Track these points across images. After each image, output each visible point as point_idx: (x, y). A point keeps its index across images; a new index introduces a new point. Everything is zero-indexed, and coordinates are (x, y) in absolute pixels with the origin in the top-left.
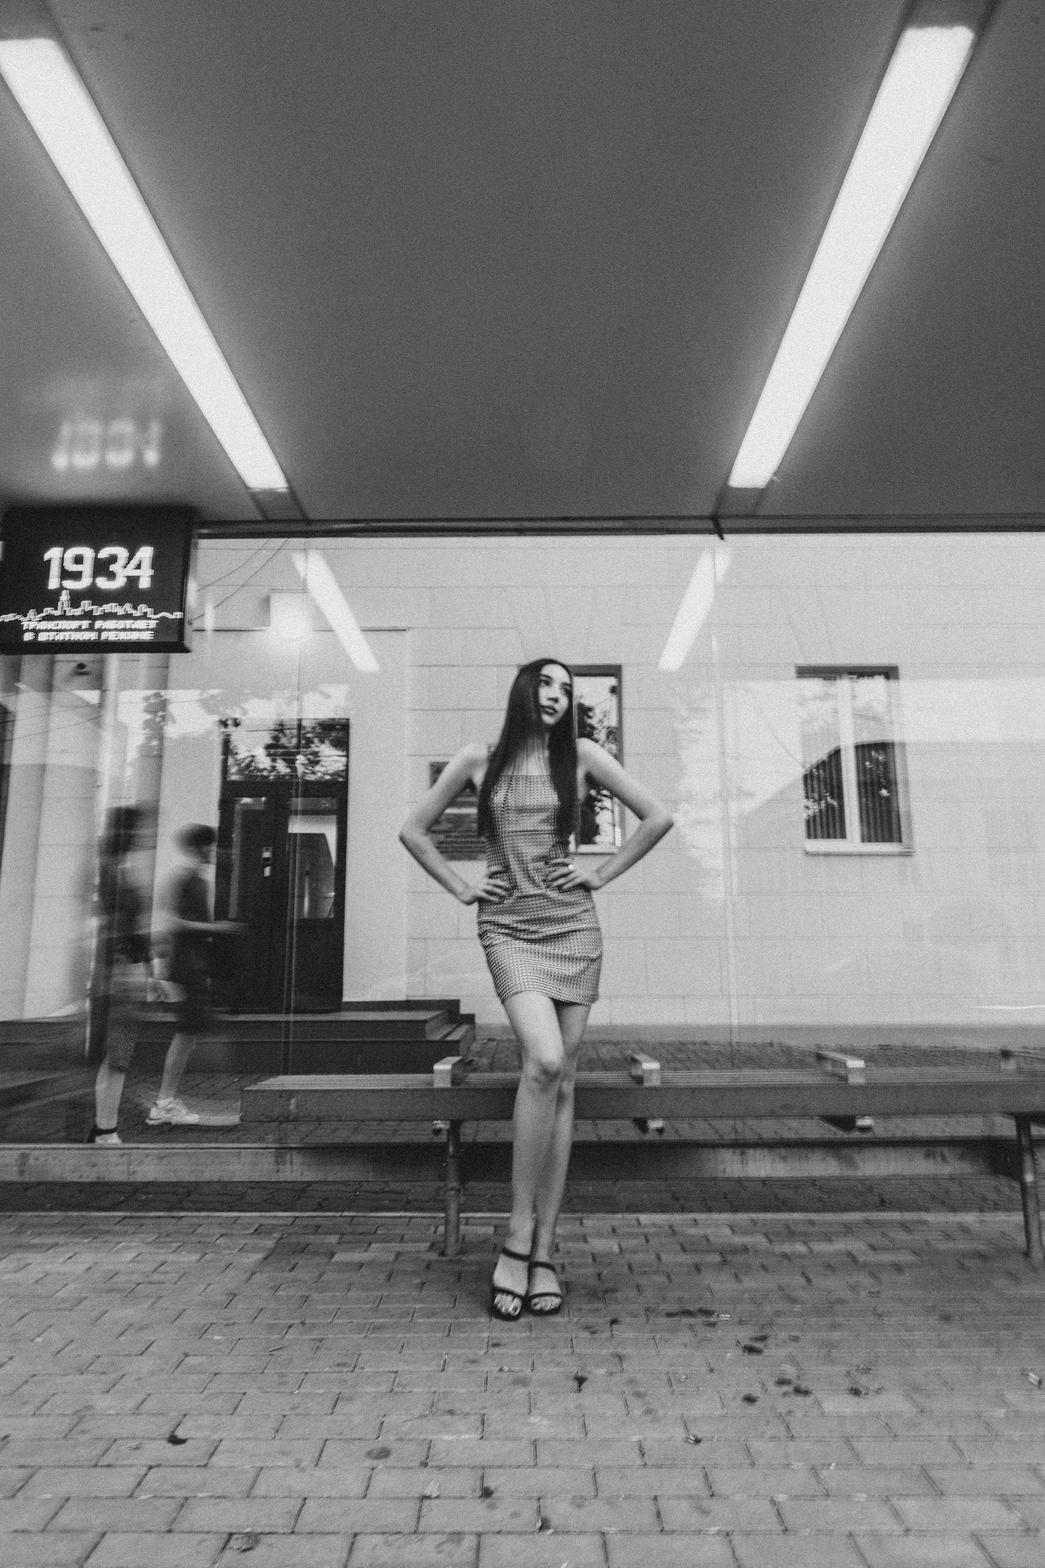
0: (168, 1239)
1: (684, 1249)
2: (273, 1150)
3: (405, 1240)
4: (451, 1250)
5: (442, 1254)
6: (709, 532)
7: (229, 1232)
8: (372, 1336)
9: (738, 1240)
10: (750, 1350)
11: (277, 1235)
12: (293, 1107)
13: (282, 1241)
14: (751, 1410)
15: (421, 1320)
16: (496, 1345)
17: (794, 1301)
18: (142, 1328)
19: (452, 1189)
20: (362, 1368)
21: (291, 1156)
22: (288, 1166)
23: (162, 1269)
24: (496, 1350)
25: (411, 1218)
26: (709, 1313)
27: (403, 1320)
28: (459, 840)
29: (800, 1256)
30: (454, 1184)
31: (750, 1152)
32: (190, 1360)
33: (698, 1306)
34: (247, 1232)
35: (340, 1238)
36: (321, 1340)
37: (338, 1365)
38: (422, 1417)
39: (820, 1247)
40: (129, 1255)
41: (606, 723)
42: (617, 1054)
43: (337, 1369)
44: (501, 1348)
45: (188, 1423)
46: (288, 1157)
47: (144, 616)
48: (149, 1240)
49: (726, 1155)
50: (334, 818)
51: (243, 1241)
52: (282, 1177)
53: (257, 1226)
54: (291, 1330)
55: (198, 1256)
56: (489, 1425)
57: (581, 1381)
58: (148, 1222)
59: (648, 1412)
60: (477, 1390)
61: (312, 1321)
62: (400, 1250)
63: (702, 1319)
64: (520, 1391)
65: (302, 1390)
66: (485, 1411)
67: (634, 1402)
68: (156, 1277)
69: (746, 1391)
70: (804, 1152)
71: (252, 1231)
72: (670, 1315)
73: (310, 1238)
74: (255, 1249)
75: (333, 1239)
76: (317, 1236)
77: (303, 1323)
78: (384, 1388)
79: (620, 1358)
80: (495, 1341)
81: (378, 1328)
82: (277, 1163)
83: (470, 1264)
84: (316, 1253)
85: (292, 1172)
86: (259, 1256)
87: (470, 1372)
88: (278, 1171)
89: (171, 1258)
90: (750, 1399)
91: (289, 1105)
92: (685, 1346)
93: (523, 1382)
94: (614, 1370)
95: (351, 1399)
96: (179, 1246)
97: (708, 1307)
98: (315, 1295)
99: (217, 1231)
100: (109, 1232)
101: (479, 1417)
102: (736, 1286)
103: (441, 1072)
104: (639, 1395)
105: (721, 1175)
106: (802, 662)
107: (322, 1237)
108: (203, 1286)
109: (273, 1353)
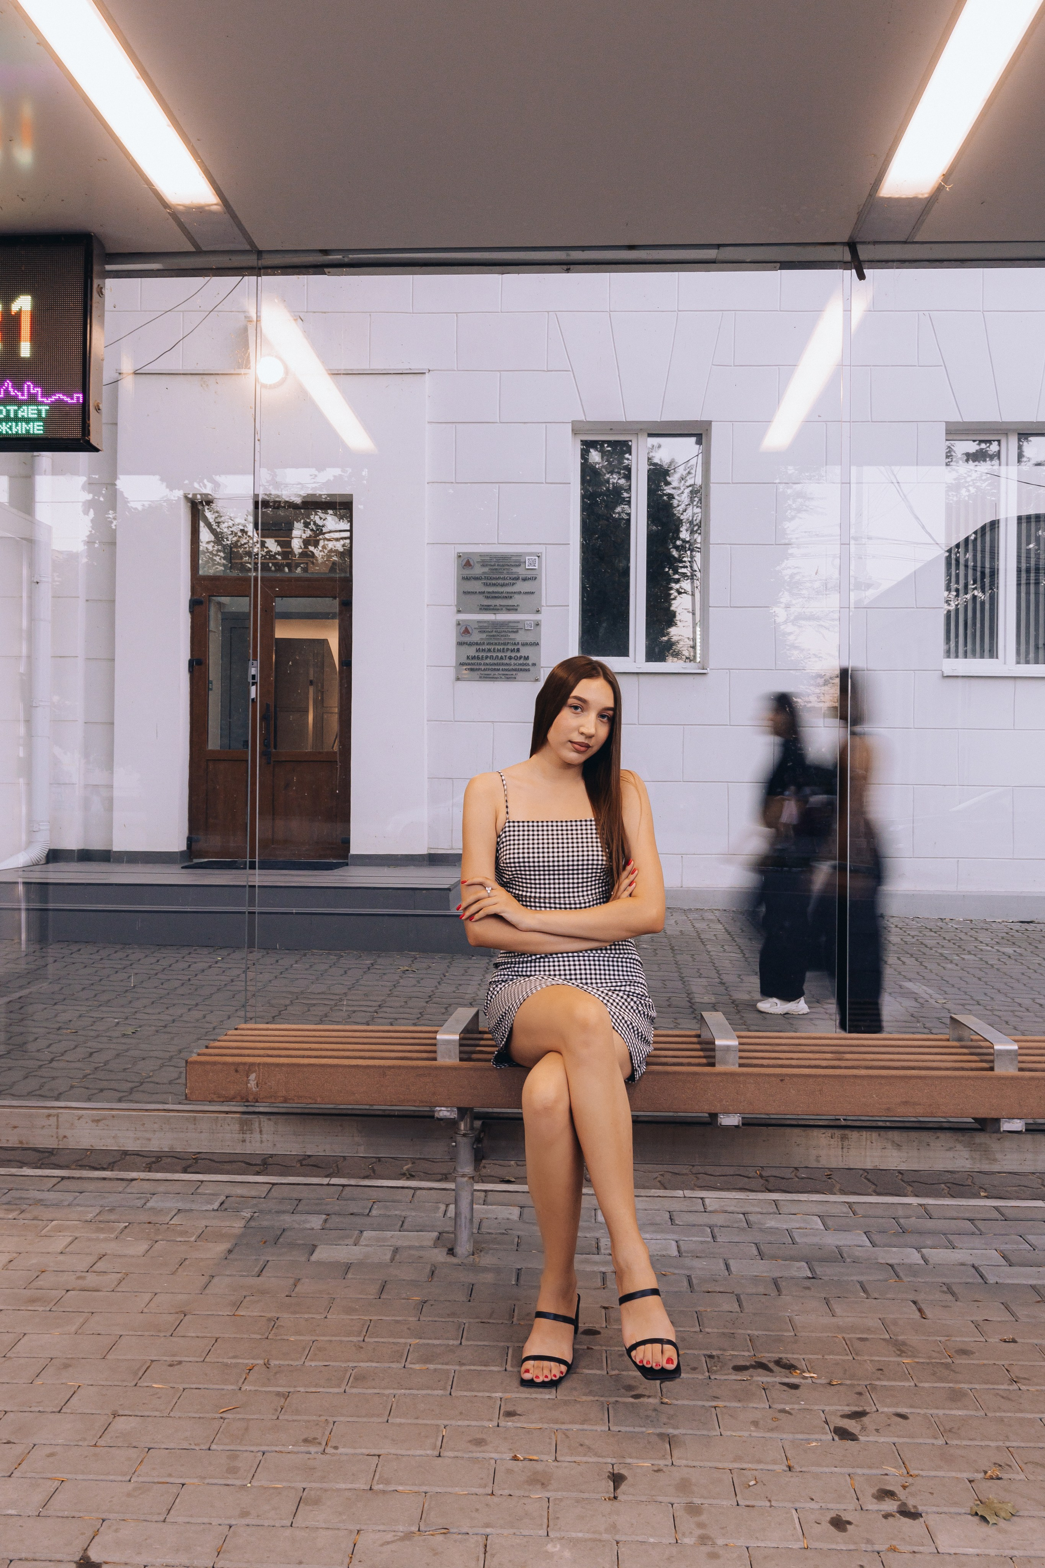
0: (112, 1217)
1: (761, 1255)
2: (238, 1115)
3: (405, 1226)
4: (464, 1247)
5: (451, 1252)
6: (844, 265)
7: (187, 1206)
8: (354, 1391)
9: (832, 1240)
10: (843, 1434)
11: (247, 1214)
12: (252, 1084)
13: (253, 1224)
14: (839, 1541)
15: (417, 1367)
16: (510, 1414)
17: (901, 1348)
18: (66, 1366)
19: (463, 1176)
20: (336, 1448)
21: (260, 1121)
22: (257, 1136)
23: (100, 1266)
24: (509, 1423)
25: (416, 1189)
26: (790, 1367)
27: (394, 1365)
28: (494, 655)
29: (912, 1269)
30: (468, 1169)
31: (854, 1135)
32: (120, 1424)
33: (776, 1356)
34: (210, 1207)
35: (326, 1221)
36: (286, 1396)
37: (306, 1441)
38: (408, 1536)
39: (939, 1255)
40: (60, 1242)
41: (690, 482)
42: (688, 928)
43: (303, 1449)
44: (515, 1418)
45: (107, 1536)
46: (256, 1125)
47: (32, 400)
48: (89, 1217)
49: (822, 1138)
50: (336, 622)
51: (204, 1223)
52: (248, 1149)
53: (223, 1198)
54: (252, 1376)
55: (145, 1247)
56: (493, 1556)
57: (617, 1479)
58: (90, 1186)
59: (704, 1539)
60: (480, 1491)
61: (277, 1362)
62: (399, 1243)
63: (780, 1377)
64: (538, 1494)
65: (255, 1483)
66: (488, 1530)
67: (687, 1523)
68: (91, 1280)
69: (836, 1508)
70: (925, 1136)
71: (216, 1206)
72: (738, 1369)
73: (287, 1220)
74: (220, 1236)
75: (316, 1222)
76: (296, 1217)
77: (267, 1365)
78: (362, 1485)
79: (670, 1440)
80: (510, 1408)
81: (361, 1378)
82: (242, 1131)
83: (485, 1269)
84: (292, 1245)
85: (262, 1142)
86: (223, 1247)
87: (475, 1460)
88: (244, 1141)
89: (111, 1247)
90: (839, 1524)
91: (248, 1082)
92: (755, 1423)
93: (540, 1481)
94: (662, 1463)
95: (317, 1502)
96: (126, 1227)
97: (788, 1356)
98: (286, 1318)
99: (173, 1204)
100: (39, 1202)
101: (481, 1540)
102: (827, 1320)
103: (448, 1042)
104: (693, 1510)
105: (814, 1164)
106: (955, 418)
107: (304, 1217)
108: (147, 1297)
109: (224, 1415)
